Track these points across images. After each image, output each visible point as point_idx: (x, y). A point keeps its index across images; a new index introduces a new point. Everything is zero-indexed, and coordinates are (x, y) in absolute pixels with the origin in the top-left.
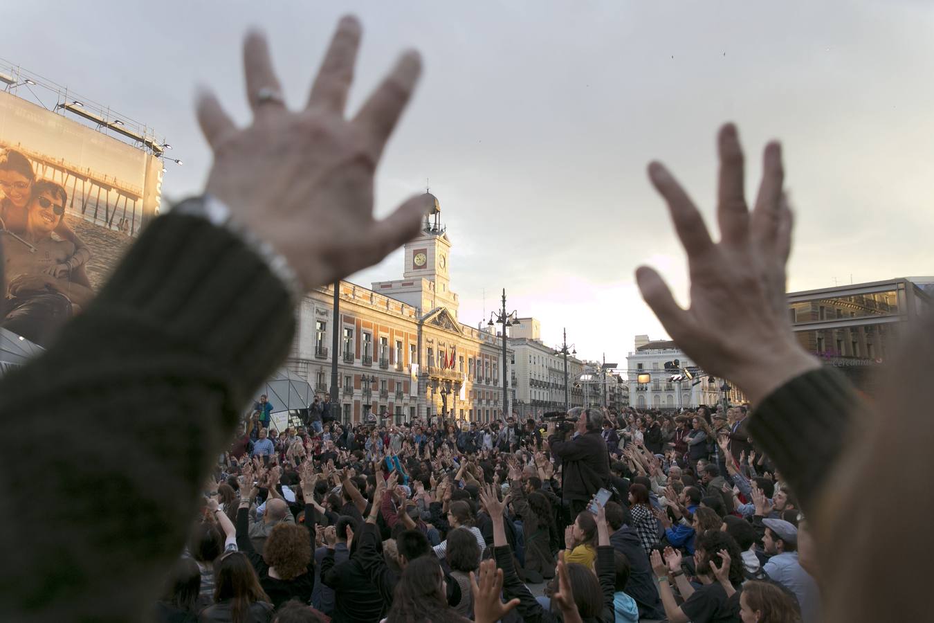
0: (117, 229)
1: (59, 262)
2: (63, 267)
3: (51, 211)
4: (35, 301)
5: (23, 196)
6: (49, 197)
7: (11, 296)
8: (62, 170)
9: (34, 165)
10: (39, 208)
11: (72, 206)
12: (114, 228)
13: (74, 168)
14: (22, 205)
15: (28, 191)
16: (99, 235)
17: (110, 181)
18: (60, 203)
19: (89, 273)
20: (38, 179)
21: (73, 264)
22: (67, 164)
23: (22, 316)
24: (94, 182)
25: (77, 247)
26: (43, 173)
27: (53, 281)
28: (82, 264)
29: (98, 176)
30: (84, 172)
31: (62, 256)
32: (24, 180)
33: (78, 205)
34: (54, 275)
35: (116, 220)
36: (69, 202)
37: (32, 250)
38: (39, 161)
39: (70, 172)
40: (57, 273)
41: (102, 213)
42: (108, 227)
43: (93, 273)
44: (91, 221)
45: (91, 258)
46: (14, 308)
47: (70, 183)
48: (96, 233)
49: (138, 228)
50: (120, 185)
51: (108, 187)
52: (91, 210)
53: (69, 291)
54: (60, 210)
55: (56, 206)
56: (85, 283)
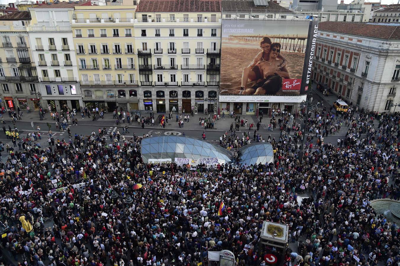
0: (297, 52)
1: (278, 66)
2: (280, 67)
3: (276, 52)
4: (271, 78)
5: (268, 50)
6: (275, 48)
7: (265, 78)
8: (279, 38)
9: (271, 39)
10: (272, 52)
11: (282, 48)
12: (296, 52)
13: (283, 36)
14: (268, 52)
15: (269, 48)
16: (291, 55)
17: (295, 36)
18: (279, 49)
20: (272, 43)
21: (283, 66)
22: (281, 36)
23: (268, 83)
24: (290, 38)
25: (284, 61)
26: (273, 41)
27: (277, 72)
28: (285, 65)
29: (291, 36)
30: (286, 36)
31: (279, 64)
32: (269, 45)
33: (284, 47)
35: (297, 49)
36: (281, 47)
37: (271, 64)
38: (272, 37)
39: (282, 38)
40: (278, 70)
41: (292, 48)
42: (294, 52)
43: (289, 68)
44: (288, 51)
45: (288, 63)
46: (266, 81)
47: (282, 41)
48: (290, 55)
49: (305, 49)
50: (299, 36)
51: (294, 39)
52: (288, 48)
53: (281, 74)
54: (279, 51)
55: (278, 50)
56: (286, 71)
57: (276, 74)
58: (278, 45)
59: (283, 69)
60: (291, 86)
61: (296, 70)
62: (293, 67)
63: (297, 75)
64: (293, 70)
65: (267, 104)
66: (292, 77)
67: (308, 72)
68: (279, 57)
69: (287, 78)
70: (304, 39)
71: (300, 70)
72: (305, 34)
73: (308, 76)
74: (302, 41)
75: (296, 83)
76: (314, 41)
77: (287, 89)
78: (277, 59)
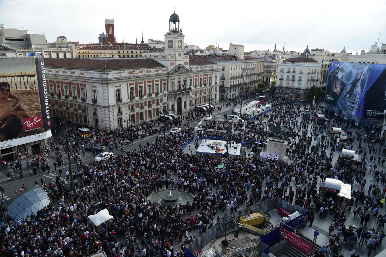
0: (30, 89)
1: (12, 106)
2: (14, 107)
4: (8, 121)
6: (4, 88)
8: (6, 77)
12: (28, 89)
13: (10, 75)
16: (24, 93)
17: (23, 74)
18: (8, 88)
19: (23, 106)
21: (17, 105)
22: (7, 74)
23: (5, 126)
24: (18, 76)
27: (12, 113)
28: (20, 105)
29: (18, 74)
30: (13, 74)
31: (13, 104)
33: (14, 86)
34: (12, 111)
35: (29, 86)
37: (3, 106)
40: (13, 110)
41: (23, 86)
42: (26, 89)
43: (25, 106)
44: (20, 90)
45: (23, 102)
46: (2, 125)
47: (10, 80)
48: (22, 93)
49: (37, 86)
50: (27, 73)
51: (23, 76)
52: (19, 86)
53: (18, 114)
54: (9, 90)
55: (7, 90)
56: (22, 110)
57: (12, 115)
58: (6, 84)
59: (19, 109)
60: (32, 124)
61: (33, 108)
62: (29, 105)
63: (36, 112)
64: (30, 108)
65: (10, 149)
66: (32, 115)
67: (47, 107)
68: (11, 96)
69: (26, 117)
70: (33, 76)
71: (37, 107)
72: (34, 71)
73: (47, 111)
74: (32, 78)
75: (37, 120)
76: (44, 77)
77: (30, 128)
78: (9, 99)
